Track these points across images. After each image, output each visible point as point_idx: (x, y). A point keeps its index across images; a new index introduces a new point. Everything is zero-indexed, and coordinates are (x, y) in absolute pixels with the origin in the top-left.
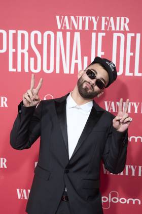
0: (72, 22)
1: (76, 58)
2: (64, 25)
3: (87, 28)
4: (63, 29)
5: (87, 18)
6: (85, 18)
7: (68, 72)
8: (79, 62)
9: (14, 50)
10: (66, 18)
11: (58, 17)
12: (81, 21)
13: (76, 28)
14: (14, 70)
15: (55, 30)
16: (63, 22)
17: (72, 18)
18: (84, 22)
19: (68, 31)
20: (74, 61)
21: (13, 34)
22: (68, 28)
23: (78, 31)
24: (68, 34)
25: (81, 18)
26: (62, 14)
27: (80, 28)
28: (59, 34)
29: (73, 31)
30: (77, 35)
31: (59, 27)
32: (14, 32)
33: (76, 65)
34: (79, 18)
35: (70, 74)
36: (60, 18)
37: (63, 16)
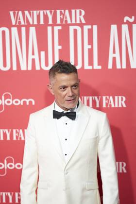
0: (27, 17)
1: (33, 54)
2: (18, 20)
3: (42, 22)
4: (17, 24)
5: (42, 12)
6: (39, 12)
7: (25, 69)
8: (36, 57)
10: (20, 13)
11: (11, 13)
12: (34, 16)
13: (31, 23)
15: (10, 26)
16: (17, 18)
17: (27, 13)
18: (38, 17)
19: (23, 26)
20: (31, 57)
22: (22, 23)
23: (33, 25)
24: (23, 29)
25: (35, 12)
26: (16, 9)
27: (35, 23)
28: (14, 30)
29: (28, 26)
30: (33, 30)
31: (14, 23)
33: (33, 60)
34: (33, 12)
35: (27, 71)
36: (14, 14)
37: (16, 12)
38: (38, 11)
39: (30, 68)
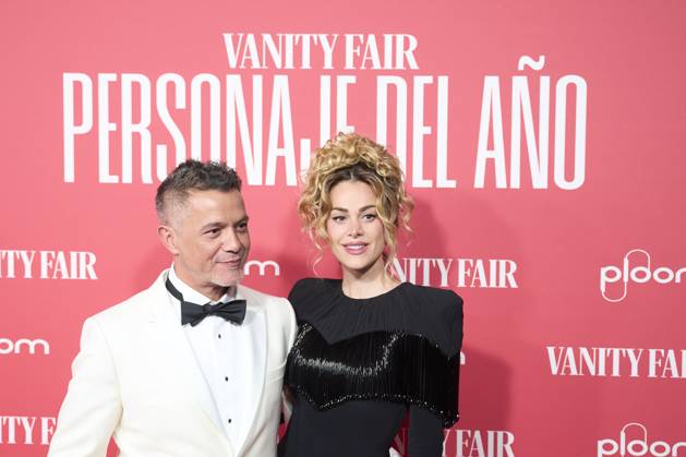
0: (267, 49)
1: (281, 144)
2: (245, 57)
3: (306, 64)
4: (242, 67)
5: (306, 38)
6: (301, 38)
7: (260, 183)
8: (288, 152)
9: (113, 127)
10: (251, 38)
11: (228, 38)
12: (286, 48)
13: (278, 65)
14: (115, 179)
15: (222, 71)
16: (241, 50)
17: (267, 38)
18: (298, 50)
19: (257, 72)
20: (274, 152)
21: (111, 84)
22: (256, 65)
23: (283, 71)
24: (258, 81)
25: (289, 37)
26: (239, 29)
27: (289, 65)
28: (234, 82)
29: (269, 73)
30: (281, 84)
31: (233, 63)
32: (113, 77)
33: (281, 161)
34: (284, 38)
35: (264, 186)
36: (235, 40)
37: (241, 35)
38: (297, 36)
39: (271, 180)
